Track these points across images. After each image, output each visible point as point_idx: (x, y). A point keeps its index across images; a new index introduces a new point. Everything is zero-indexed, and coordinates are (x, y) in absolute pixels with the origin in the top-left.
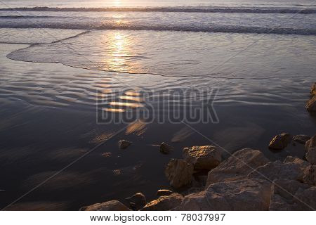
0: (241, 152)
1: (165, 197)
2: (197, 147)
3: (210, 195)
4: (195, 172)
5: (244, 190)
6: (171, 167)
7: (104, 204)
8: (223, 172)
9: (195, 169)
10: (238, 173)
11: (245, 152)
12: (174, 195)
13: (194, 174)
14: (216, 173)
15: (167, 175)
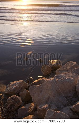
0: (69, 63)
1: (41, 79)
2: (53, 60)
3: (55, 79)
4: (52, 70)
5: (68, 78)
6: (43, 68)
7: (18, 81)
8: (62, 70)
9: (52, 69)
10: (67, 71)
11: (71, 63)
12: (44, 78)
13: (51, 71)
14: (59, 70)
15: (42, 71)
